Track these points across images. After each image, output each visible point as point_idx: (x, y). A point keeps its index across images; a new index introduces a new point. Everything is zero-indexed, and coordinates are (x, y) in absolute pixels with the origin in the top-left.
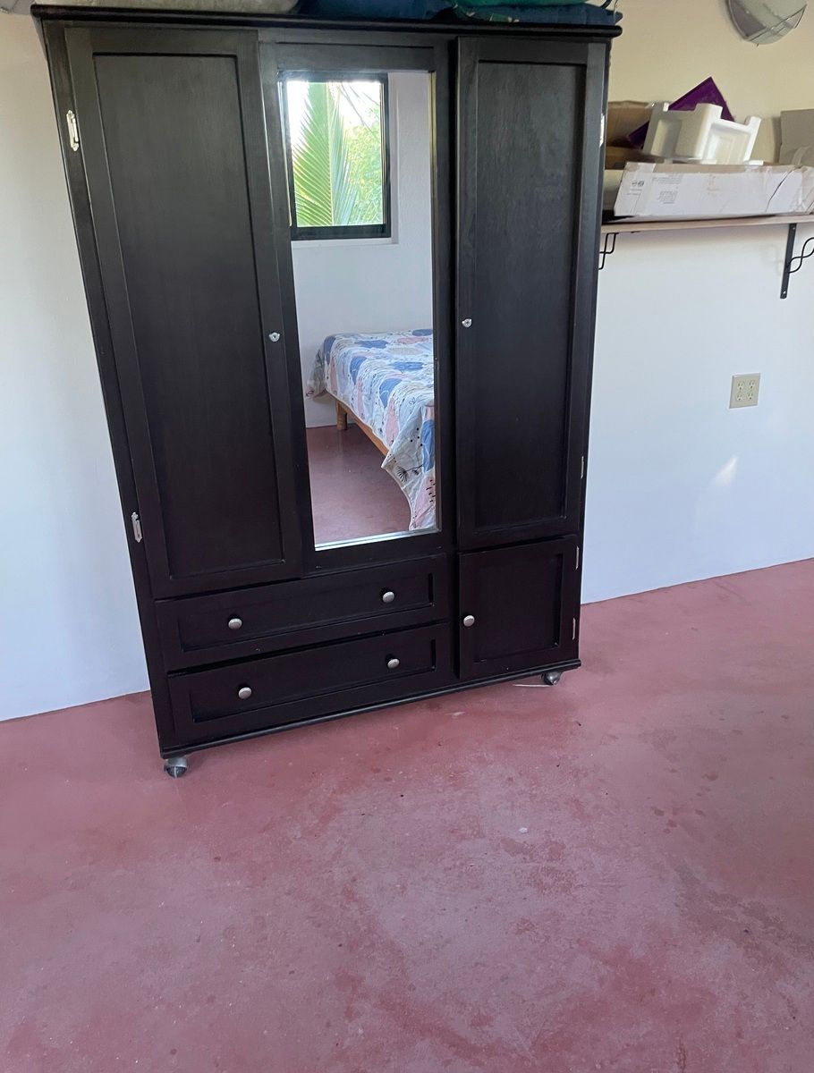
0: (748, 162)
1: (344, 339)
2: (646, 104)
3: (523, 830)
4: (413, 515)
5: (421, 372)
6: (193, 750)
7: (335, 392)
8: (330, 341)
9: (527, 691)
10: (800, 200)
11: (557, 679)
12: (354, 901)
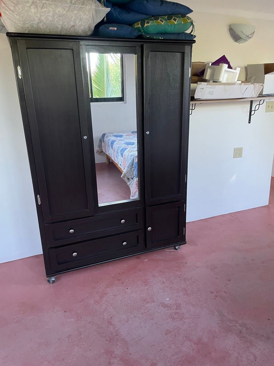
0: (236, 81)
1: (109, 134)
2: (204, 63)
3: (168, 299)
4: (131, 193)
5: (134, 145)
6: (57, 275)
7: (106, 152)
8: (104, 135)
9: (169, 252)
10: (253, 93)
11: (179, 248)
12: (111, 325)
